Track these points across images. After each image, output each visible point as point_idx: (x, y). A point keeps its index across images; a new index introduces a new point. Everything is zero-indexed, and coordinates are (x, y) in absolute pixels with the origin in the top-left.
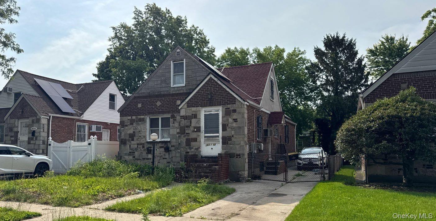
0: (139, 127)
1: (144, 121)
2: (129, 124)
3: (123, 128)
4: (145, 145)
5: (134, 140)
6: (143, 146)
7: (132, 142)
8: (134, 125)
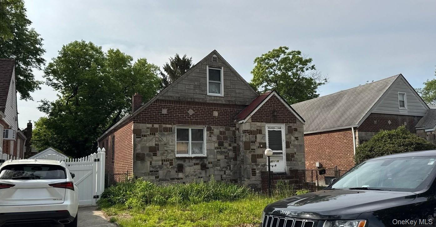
0: (164, 139)
1: (171, 131)
2: (149, 133)
3: (139, 139)
4: (173, 162)
5: (156, 155)
6: (170, 163)
7: (154, 158)
8: (156, 136)
